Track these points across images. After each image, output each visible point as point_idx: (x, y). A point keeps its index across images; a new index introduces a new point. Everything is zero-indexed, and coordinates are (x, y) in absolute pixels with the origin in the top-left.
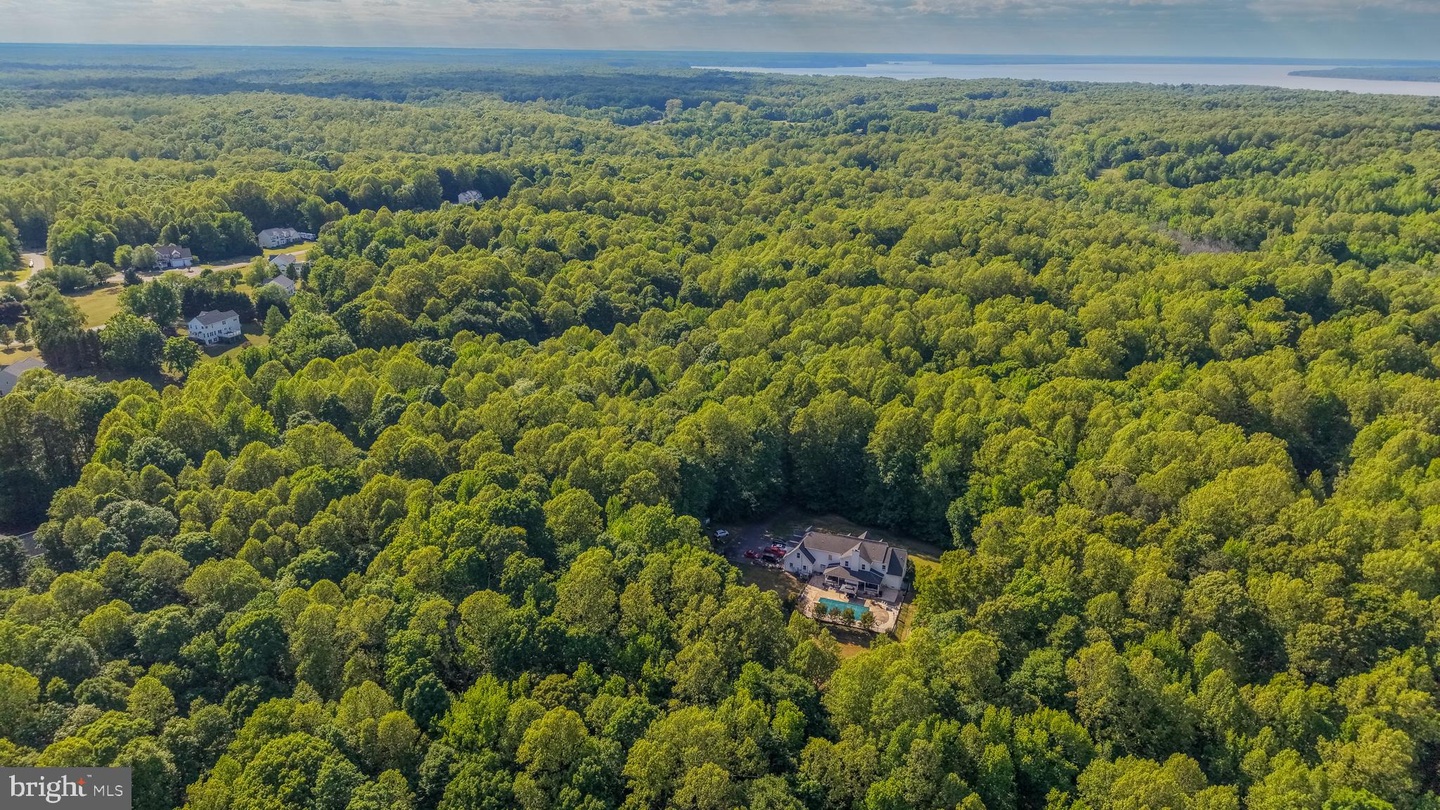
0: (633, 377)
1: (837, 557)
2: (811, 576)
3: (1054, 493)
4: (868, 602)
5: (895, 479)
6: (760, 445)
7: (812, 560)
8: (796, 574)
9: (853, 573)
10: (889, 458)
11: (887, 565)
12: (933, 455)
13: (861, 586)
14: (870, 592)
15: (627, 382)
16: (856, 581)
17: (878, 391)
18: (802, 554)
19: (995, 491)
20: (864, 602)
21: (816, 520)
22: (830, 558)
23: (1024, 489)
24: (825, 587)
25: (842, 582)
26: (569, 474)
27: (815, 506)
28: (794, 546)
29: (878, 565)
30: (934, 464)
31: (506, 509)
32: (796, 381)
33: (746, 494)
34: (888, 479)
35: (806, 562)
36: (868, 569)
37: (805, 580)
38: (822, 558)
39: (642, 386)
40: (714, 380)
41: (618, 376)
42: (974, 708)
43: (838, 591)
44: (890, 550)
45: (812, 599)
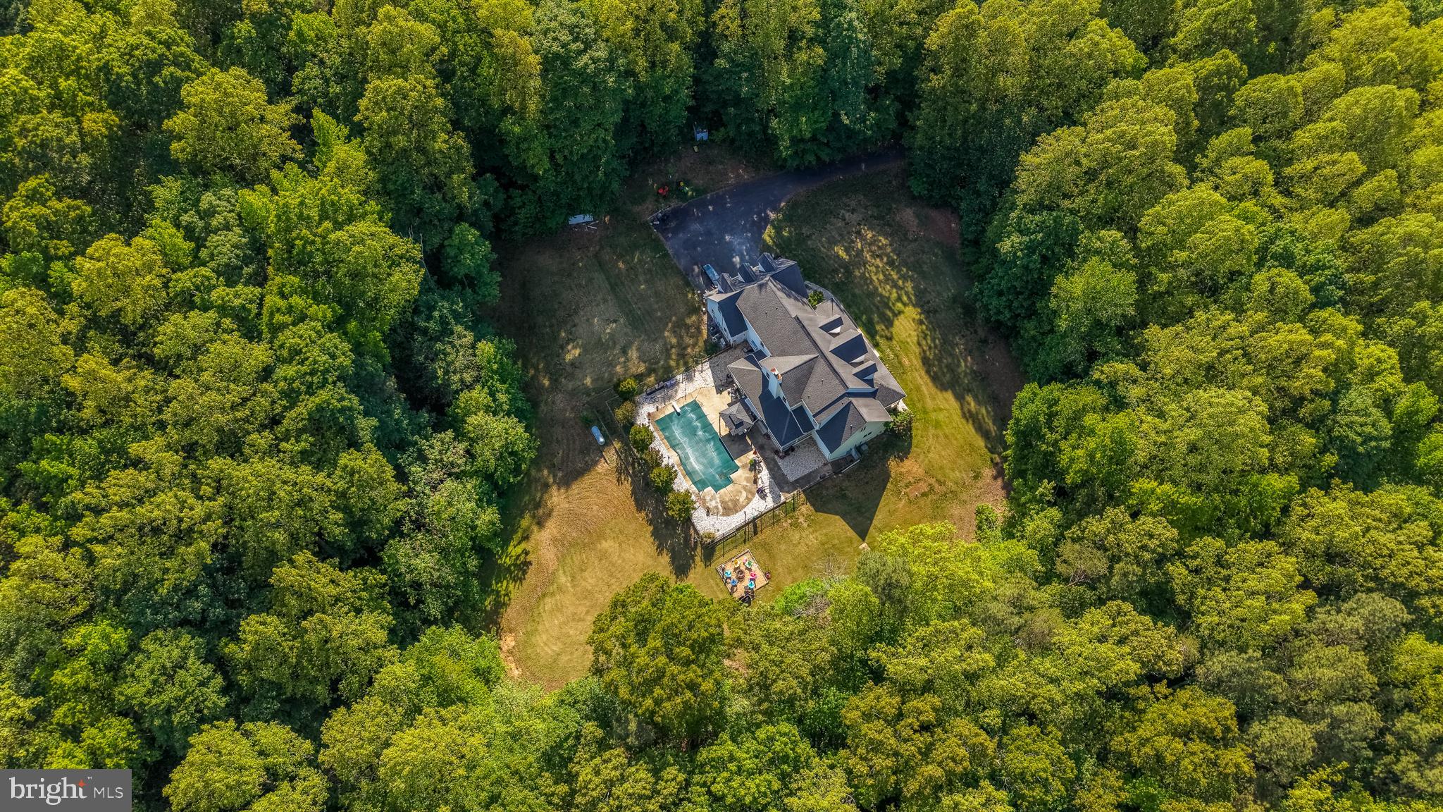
2: (728, 348)
4: (751, 454)
9: (765, 397)
11: (825, 420)
16: (760, 412)
18: (722, 311)
22: (762, 345)
24: (724, 385)
25: (743, 399)
29: (808, 411)
35: (725, 326)
36: (790, 404)
37: (711, 350)
38: (754, 335)
44: (846, 401)
45: (680, 394)
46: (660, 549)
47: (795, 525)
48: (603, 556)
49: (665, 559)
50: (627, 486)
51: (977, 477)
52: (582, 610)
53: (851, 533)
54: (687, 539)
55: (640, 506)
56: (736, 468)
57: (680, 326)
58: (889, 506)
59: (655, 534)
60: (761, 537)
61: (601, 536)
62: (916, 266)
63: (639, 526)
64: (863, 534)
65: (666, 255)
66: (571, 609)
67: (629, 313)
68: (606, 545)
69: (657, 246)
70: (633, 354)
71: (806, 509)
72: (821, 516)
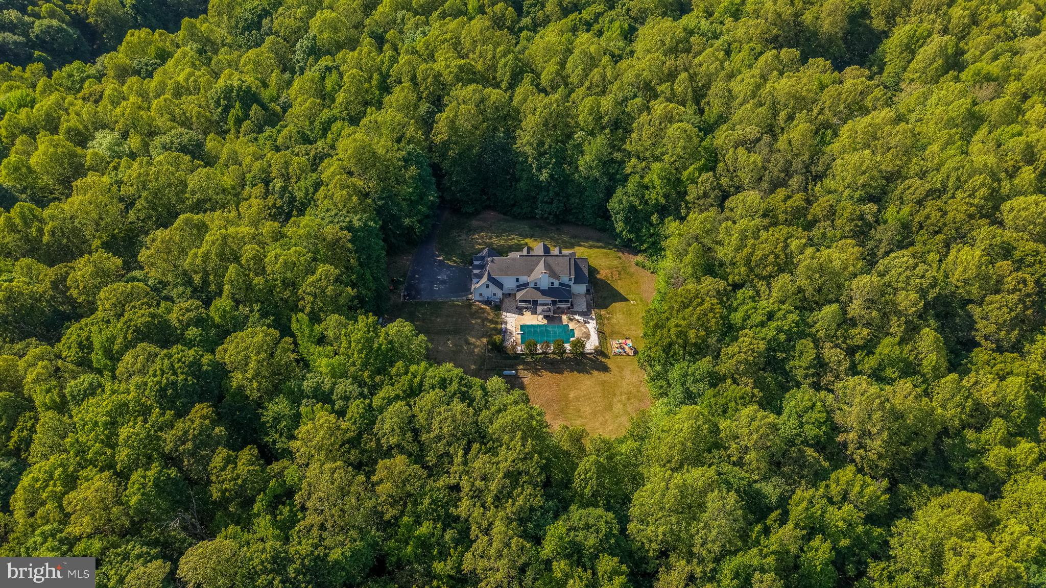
0: (237, 105)
1: (524, 279)
2: (501, 301)
3: (715, 176)
4: (564, 317)
5: (551, 176)
6: (413, 170)
7: (500, 285)
8: (487, 302)
9: (544, 293)
10: (542, 154)
11: (573, 277)
12: (586, 147)
13: (554, 303)
14: (564, 306)
15: (233, 112)
16: (549, 300)
17: (503, 74)
18: (490, 284)
19: (657, 182)
20: (561, 319)
21: (475, 223)
22: (517, 280)
23: (685, 174)
24: (520, 311)
25: (535, 303)
26: (227, 288)
27: (470, 210)
28: (480, 276)
29: (565, 278)
30: (588, 157)
31: (174, 383)
32: (420, 76)
33: (407, 221)
34: (544, 176)
35: (494, 289)
36: (556, 285)
37: (498, 307)
38: (509, 283)
39: (252, 113)
40: (329, 88)
41: (218, 103)
42: (770, 487)
43: (534, 312)
44: (572, 260)
45: (513, 329)
46: (588, 373)
47: (608, 319)
48: (577, 399)
49: (595, 373)
50: (546, 374)
51: (620, 258)
52: (601, 419)
53: (624, 303)
54: (590, 359)
55: (560, 372)
56: (567, 325)
57: (474, 315)
58: (620, 286)
59: (579, 372)
60: (607, 333)
61: (566, 396)
62: (505, 231)
63: (569, 377)
64: (626, 300)
65: (429, 303)
66: (597, 424)
67: (449, 332)
68: (572, 395)
69: (422, 304)
70: (473, 340)
71: (603, 312)
72: (610, 308)
